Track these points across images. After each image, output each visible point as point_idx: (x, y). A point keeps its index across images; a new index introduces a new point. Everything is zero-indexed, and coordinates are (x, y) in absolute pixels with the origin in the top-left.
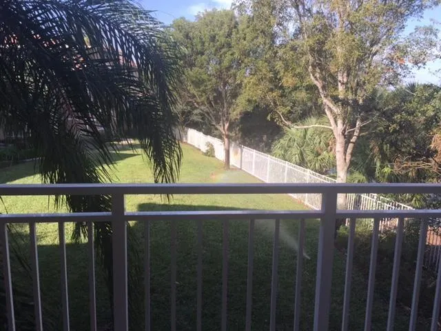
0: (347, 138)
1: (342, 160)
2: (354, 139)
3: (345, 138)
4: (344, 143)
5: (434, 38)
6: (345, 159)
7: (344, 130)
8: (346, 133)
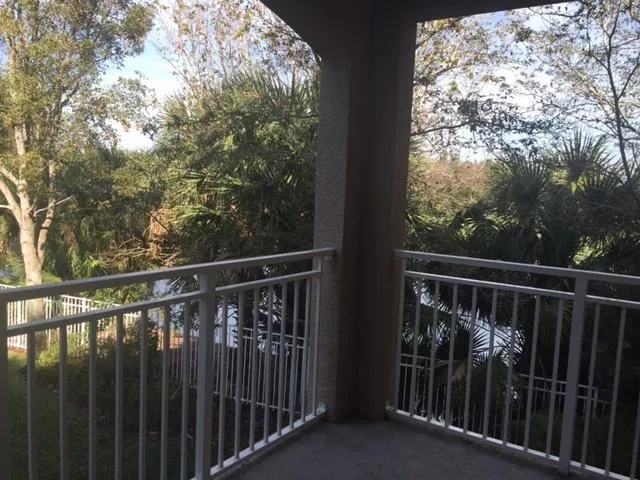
0: (37, 222)
1: (33, 255)
2: (47, 223)
3: (34, 222)
4: (33, 229)
5: (141, 95)
6: (37, 253)
7: (32, 212)
8: (34, 215)
